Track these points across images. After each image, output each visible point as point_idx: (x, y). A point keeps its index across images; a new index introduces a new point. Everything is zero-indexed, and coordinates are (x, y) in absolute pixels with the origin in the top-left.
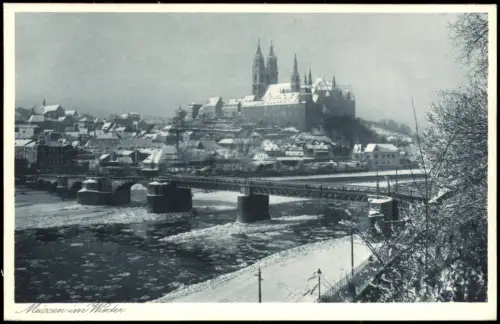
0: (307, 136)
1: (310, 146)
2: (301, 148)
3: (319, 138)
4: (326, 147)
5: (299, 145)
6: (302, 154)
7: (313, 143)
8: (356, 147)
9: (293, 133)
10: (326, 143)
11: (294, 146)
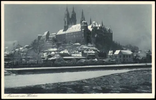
0: (85, 47)
1: (85, 52)
2: (81, 53)
3: (91, 48)
4: (94, 52)
5: (80, 51)
6: (81, 55)
7: (87, 50)
8: (110, 52)
9: (78, 46)
10: (94, 50)
11: (77, 52)
